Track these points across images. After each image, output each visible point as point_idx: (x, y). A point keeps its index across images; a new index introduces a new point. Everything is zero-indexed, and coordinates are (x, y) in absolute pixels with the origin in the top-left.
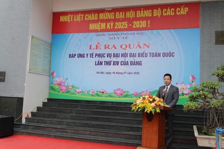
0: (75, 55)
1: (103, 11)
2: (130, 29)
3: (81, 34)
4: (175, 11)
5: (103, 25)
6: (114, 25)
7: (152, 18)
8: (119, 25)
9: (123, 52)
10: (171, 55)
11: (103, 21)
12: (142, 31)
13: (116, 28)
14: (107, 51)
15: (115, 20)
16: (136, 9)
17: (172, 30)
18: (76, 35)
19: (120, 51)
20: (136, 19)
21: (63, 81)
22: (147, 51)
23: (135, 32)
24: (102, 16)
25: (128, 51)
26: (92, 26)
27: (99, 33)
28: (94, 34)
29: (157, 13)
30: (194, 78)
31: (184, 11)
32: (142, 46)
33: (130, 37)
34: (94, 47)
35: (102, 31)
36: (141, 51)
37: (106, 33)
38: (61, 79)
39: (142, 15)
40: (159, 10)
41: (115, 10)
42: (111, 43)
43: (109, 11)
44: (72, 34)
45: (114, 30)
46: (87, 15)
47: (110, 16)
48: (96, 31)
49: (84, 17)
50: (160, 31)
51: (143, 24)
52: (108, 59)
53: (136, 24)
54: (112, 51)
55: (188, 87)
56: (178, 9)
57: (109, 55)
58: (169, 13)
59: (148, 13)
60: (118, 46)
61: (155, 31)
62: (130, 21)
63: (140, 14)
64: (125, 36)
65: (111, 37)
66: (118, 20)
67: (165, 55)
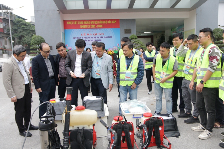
0: (76, 38)
1: (85, 21)
2: (96, 28)
3: (77, 29)
4: (112, 22)
5: (86, 26)
6: (90, 26)
7: (104, 24)
8: (92, 26)
9: (95, 36)
10: (111, 37)
11: (86, 25)
12: (101, 29)
13: (91, 27)
14: (88, 36)
15: (90, 24)
16: (98, 20)
17: (111, 29)
18: (75, 30)
19: (93, 36)
20: (98, 24)
21: (72, 48)
22: (103, 36)
23: (98, 29)
24: (85, 23)
25: (96, 36)
26: (81, 27)
27: (85, 29)
28: (83, 29)
29: (106, 22)
30: (118, 45)
31: (114, 22)
32: (101, 34)
33: (96, 31)
34: (83, 34)
35: (86, 28)
36: (101, 36)
37: (87, 29)
38: (71, 47)
39: (100, 23)
40: (106, 21)
41: (90, 21)
42: (90, 33)
43: (88, 21)
44: (73, 30)
45: (90, 28)
46: (79, 22)
47: (88, 23)
48: (83, 28)
49: (78, 23)
50: (107, 29)
51: (101, 26)
52: (89, 39)
53: (98, 26)
54: (90, 36)
55: (117, 47)
56: (113, 21)
57: (89, 38)
58: (109, 23)
59: (102, 22)
60: (92, 34)
61: (105, 29)
62: (96, 25)
63: (100, 22)
64: (95, 30)
65: (89, 31)
66: (92, 24)
67: (109, 37)
